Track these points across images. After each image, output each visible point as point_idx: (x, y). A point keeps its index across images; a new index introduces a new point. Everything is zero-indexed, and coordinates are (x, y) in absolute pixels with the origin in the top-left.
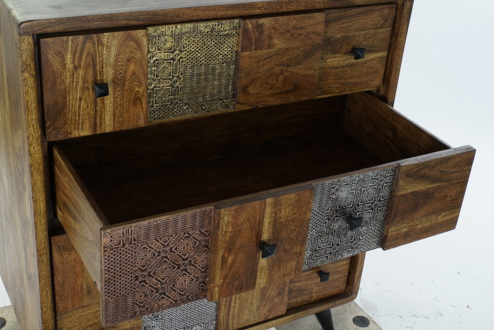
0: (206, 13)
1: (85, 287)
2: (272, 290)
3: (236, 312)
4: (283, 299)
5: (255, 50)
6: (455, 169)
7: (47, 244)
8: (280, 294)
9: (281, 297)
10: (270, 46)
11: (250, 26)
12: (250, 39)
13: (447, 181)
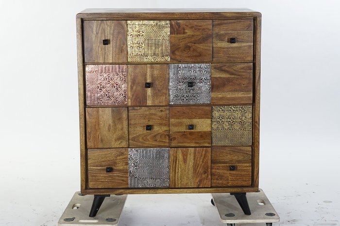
0: (152, 15)
1: (100, 138)
2: (200, 168)
3: (179, 176)
4: (207, 176)
5: (177, 34)
6: (242, 70)
7: (83, 110)
8: (205, 172)
9: (206, 175)
10: (184, 33)
11: (173, 23)
12: (174, 29)
13: (239, 75)
